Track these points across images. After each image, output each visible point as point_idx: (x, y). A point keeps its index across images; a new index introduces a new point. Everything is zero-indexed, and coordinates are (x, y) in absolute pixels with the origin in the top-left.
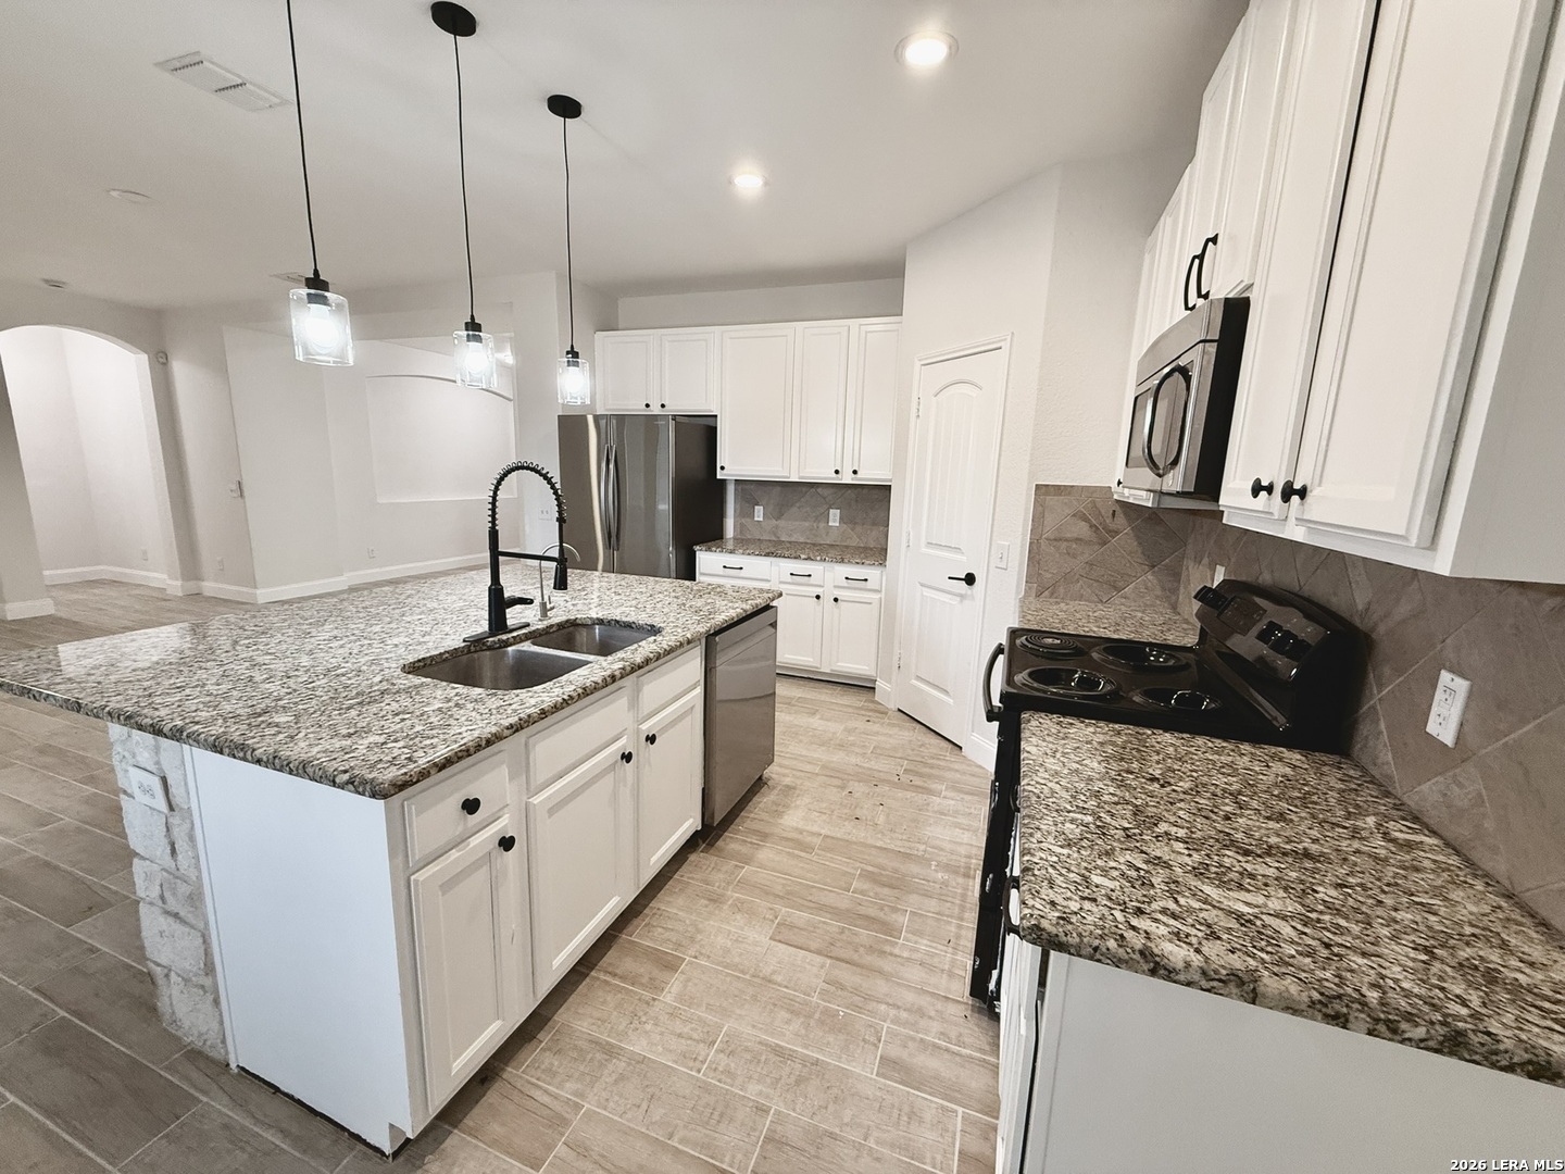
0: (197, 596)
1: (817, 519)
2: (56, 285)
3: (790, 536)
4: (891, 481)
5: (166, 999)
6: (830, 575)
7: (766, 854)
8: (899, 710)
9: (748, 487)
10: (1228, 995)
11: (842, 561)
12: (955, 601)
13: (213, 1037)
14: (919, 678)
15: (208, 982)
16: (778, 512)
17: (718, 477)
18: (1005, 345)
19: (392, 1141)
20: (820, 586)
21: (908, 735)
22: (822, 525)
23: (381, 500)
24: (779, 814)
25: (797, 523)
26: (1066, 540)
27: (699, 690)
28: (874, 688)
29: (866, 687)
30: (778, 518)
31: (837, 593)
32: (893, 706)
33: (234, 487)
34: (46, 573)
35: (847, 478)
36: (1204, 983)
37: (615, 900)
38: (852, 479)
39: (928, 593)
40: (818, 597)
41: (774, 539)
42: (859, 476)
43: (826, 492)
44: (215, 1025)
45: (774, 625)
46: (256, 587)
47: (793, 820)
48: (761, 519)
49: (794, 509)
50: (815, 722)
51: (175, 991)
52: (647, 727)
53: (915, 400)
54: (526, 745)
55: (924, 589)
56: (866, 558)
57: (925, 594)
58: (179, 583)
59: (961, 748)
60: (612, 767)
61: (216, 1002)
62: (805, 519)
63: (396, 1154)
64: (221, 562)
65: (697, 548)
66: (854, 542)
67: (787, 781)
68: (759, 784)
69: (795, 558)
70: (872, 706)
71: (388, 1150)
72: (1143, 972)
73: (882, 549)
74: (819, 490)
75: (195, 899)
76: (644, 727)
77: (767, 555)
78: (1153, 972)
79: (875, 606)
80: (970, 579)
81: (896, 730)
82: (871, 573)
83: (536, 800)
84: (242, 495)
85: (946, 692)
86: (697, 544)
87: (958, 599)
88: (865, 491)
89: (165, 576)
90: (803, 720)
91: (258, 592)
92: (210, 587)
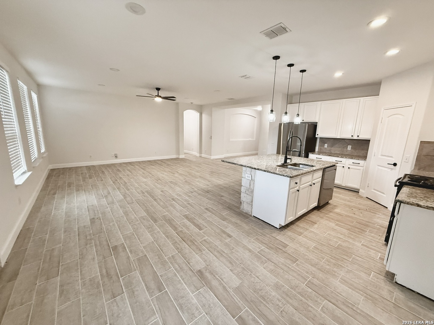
0: (201, 157)
1: (344, 148)
2: (192, 103)
3: (334, 152)
4: (370, 138)
5: (242, 206)
6: (347, 162)
7: (331, 214)
8: (367, 197)
9: (323, 139)
10: (431, 210)
11: (352, 158)
12: (389, 170)
13: (250, 211)
14: (374, 189)
15: (251, 203)
16: (332, 146)
17: (316, 137)
18: (414, 106)
19: (279, 226)
20: (345, 164)
21: (370, 202)
22: (345, 149)
23: (230, 140)
24: (334, 209)
25: (337, 148)
26: (431, 156)
27: (321, 178)
28: (359, 192)
29: (356, 191)
30: (331, 147)
31: (349, 166)
32: (365, 196)
33: (210, 137)
34: (184, 151)
35: (355, 137)
36: (427, 208)
37: (305, 210)
38: (357, 138)
39: (380, 167)
40: (343, 167)
41: (329, 152)
42: (359, 137)
43: (347, 141)
44: (251, 210)
45: (336, 170)
46: (211, 156)
47: (337, 210)
48: (326, 147)
49: (337, 145)
50: (341, 196)
51: (245, 205)
52: (314, 182)
53: (381, 119)
54: (301, 178)
55: (379, 167)
56: (360, 158)
57: (379, 168)
58: (198, 154)
59: (387, 208)
60: (308, 187)
61: (252, 206)
62: (340, 148)
63: (279, 229)
64: (206, 151)
65: (309, 153)
66: (356, 154)
67: (335, 204)
68: (327, 203)
69: (337, 157)
70: (358, 195)
71: (278, 228)
72: (416, 206)
73: (365, 157)
74: (345, 140)
75: (252, 192)
76: (313, 181)
77: (329, 156)
78: (418, 206)
79: (362, 170)
80: (395, 165)
81: (365, 201)
82: (361, 162)
83: (301, 186)
84: (211, 139)
85: (383, 193)
86: (309, 152)
87: (390, 169)
88: (360, 141)
89: (196, 153)
90: (337, 195)
91: (212, 157)
92: (203, 155)
